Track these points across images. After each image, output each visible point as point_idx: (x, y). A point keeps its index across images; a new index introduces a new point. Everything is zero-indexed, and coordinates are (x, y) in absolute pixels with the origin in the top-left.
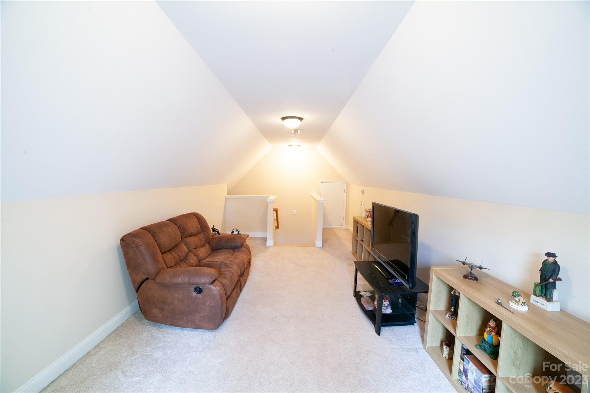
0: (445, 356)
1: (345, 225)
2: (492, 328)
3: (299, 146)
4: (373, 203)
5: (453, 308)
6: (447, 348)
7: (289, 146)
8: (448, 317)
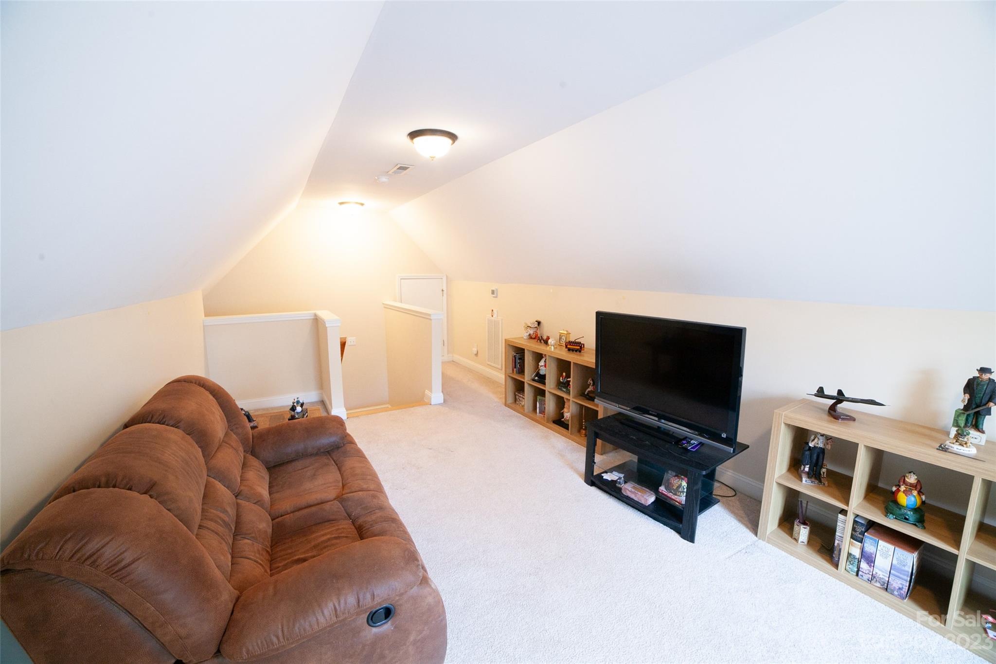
0: (802, 541)
1: (448, 354)
2: (911, 485)
3: (362, 204)
4: (598, 314)
5: (808, 466)
6: (805, 528)
7: (341, 203)
8: (806, 482)
